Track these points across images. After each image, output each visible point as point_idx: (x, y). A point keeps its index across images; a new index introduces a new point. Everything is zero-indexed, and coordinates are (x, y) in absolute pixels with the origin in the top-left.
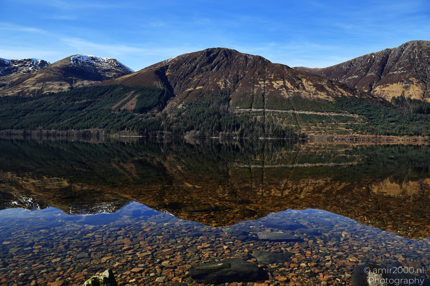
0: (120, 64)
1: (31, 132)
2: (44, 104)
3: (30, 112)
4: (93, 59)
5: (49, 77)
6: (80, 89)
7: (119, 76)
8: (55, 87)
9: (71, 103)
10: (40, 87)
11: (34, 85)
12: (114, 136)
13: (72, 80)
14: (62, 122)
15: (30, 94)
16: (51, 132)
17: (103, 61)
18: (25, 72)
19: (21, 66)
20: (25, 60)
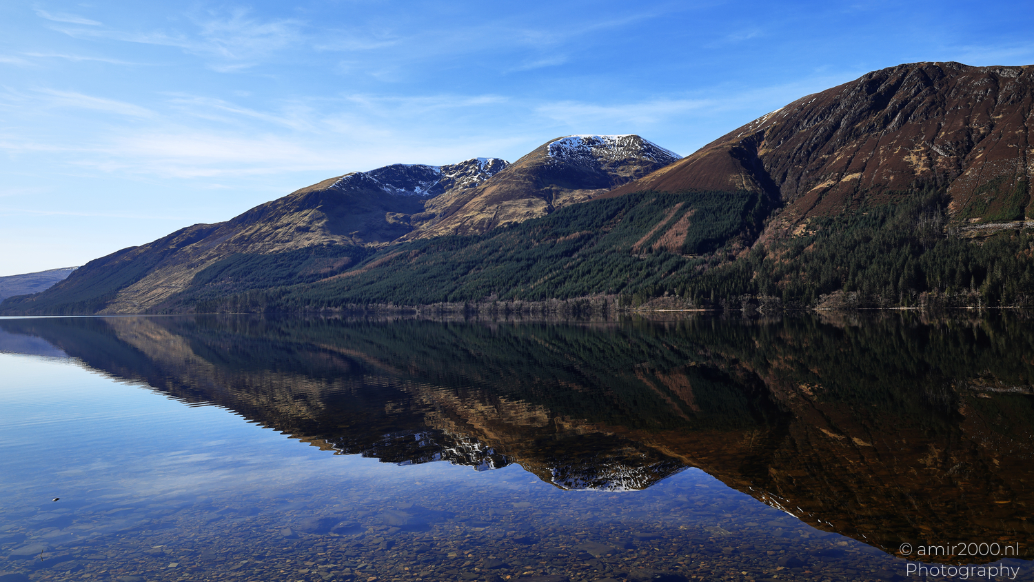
0: (648, 145)
1: (477, 305)
2: (500, 247)
3: (475, 266)
4: (591, 142)
5: (507, 191)
6: (566, 210)
7: (647, 172)
8: (519, 211)
9: (549, 242)
10: (492, 213)
11: (482, 211)
12: (641, 311)
13: (550, 192)
14: (534, 282)
15: (475, 228)
16: (513, 306)
17: (612, 143)
18: (467, 187)
19: (459, 176)
20: (466, 162)
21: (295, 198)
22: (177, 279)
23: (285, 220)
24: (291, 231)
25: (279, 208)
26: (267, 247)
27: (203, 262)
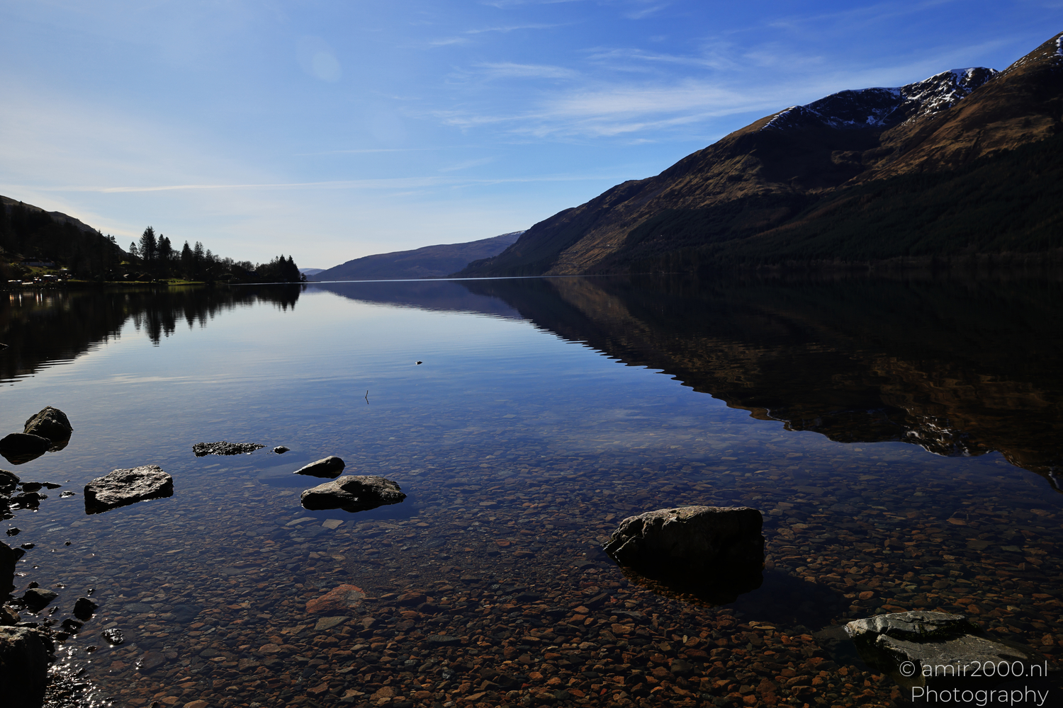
1: (949, 259)
2: (982, 184)
3: (946, 210)
5: (994, 110)
8: (1011, 134)
9: (1054, 173)
10: (971, 140)
11: (956, 139)
13: (1059, 104)
14: (1031, 227)
15: (947, 162)
16: (1000, 259)
18: (936, 110)
19: (925, 97)
20: (935, 78)
21: (726, 144)
22: (612, 238)
23: (716, 169)
24: (722, 181)
25: (709, 156)
26: (698, 200)
27: (635, 220)
